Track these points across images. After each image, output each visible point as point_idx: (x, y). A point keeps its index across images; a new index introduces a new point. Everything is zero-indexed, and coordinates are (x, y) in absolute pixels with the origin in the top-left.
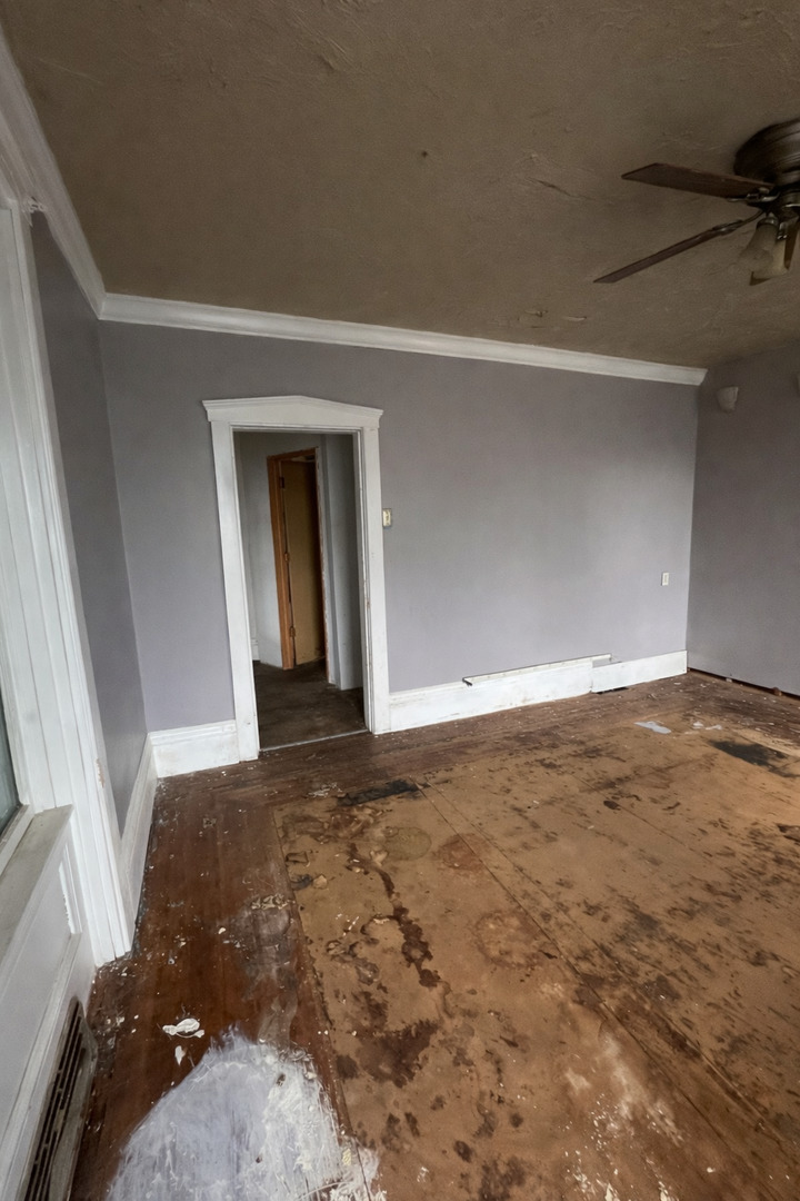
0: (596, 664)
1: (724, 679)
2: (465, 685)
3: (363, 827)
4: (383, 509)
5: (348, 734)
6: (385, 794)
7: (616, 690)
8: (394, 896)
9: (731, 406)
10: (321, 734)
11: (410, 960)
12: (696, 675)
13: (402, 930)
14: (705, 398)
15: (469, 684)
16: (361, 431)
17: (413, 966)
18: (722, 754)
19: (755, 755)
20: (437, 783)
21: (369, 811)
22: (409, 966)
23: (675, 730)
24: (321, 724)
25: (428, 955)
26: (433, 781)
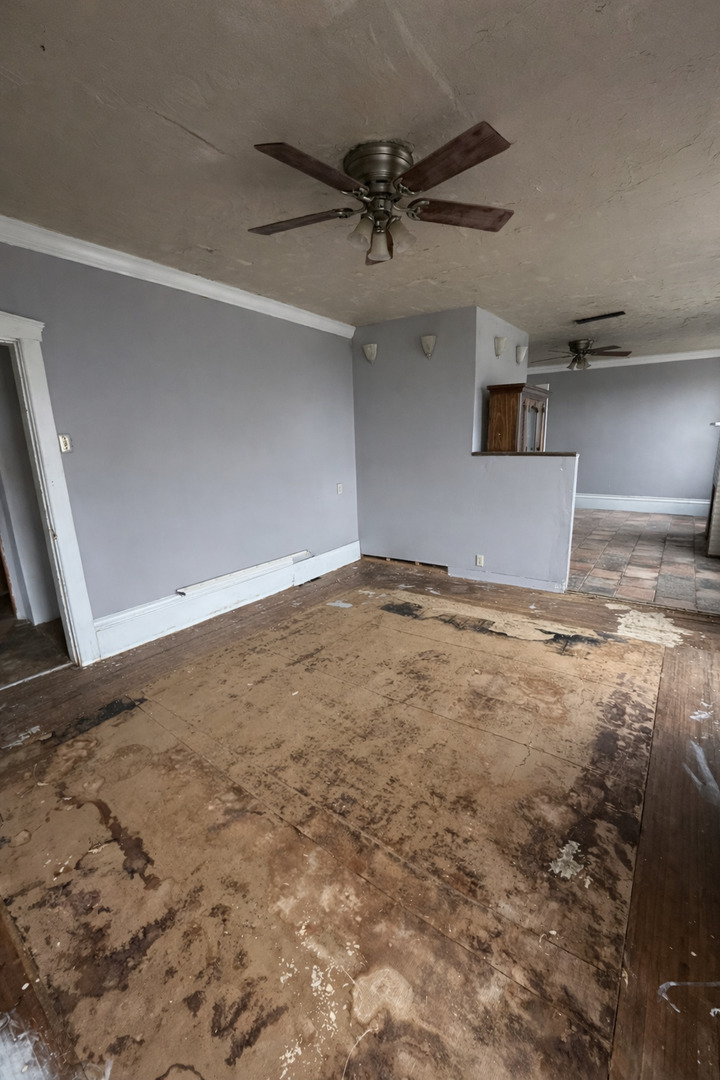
0: (296, 561)
1: (385, 559)
2: (179, 596)
3: (75, 762)
4: (58, 434)
5: (48, 672)
6: (99, 720)
7: (312, 580)
8: (111, 821)
9: (373, 358)
10: (12, 678)
11: (132, 872)
12: (367, 559)
13: (122, 849)
14: (356, 349)
15: (183, 594)
16: (18, 341)
17: (136, 875)
18: (386, 612)
19: (406, 610)
20: (155, 694)
21: (81, 744)
22: (132, 877)
23: (354, 604)
24: (11, 668)
25: (149, 861)
26: (150, 692)
